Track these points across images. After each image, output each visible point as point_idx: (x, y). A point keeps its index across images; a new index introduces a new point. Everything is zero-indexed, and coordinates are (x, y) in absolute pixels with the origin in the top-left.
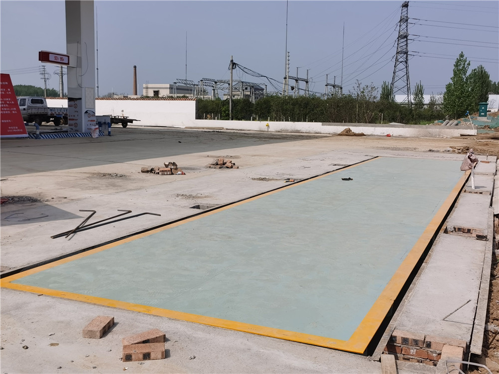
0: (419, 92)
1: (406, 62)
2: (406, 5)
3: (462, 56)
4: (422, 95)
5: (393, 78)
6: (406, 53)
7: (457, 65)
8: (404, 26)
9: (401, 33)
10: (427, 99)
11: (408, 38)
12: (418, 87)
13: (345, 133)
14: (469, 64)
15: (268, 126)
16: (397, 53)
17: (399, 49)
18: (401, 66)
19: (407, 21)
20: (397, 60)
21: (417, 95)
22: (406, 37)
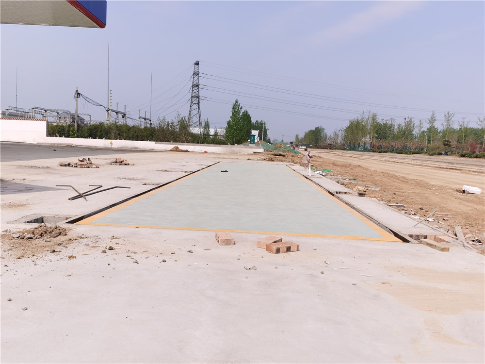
0: (207, 126)
1: (198, 104)
2: (197, 64)
3: (237, 102)
4: (209, 128)
5: (189, 115)
6: (198, 97)
7: (234, 108)
8: (196, 78)
9: (195, 83)
10: (212, 132)
11: (200, 87)
12: (206, 122)
13: (174, 149)
14: (241, 108)
15: (111, 143)
16: (192, 97)
17: (194, 95)
18: (195, 106)
19: (198, 74)
20: (192, 102)
21: (205, 128)
22: (198, 86)
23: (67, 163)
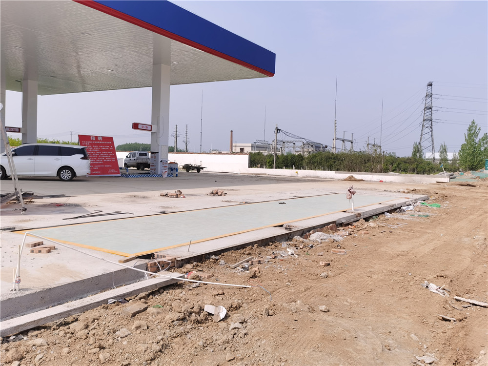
0: (444, 150)
1: (431, 128)
2: (431, 85)
3: (473, 123)
4: (446, 152)
5: (420, 140)
6: (431, 120)
7: (470, 130)
8: (429, 100)
9: (427, 106)
10: (450, 156)
11: (432, 109)
12: (442, 146)
13: (348, 179)
14: (480, 129)
15: (297, 173)
16: (424, 120)
17: (425, 118)
18: (427, 130)
19: (431, 96)
20: (423, 126)
21: (442, 153)
22: (431, 108)
23: (165, 194)
